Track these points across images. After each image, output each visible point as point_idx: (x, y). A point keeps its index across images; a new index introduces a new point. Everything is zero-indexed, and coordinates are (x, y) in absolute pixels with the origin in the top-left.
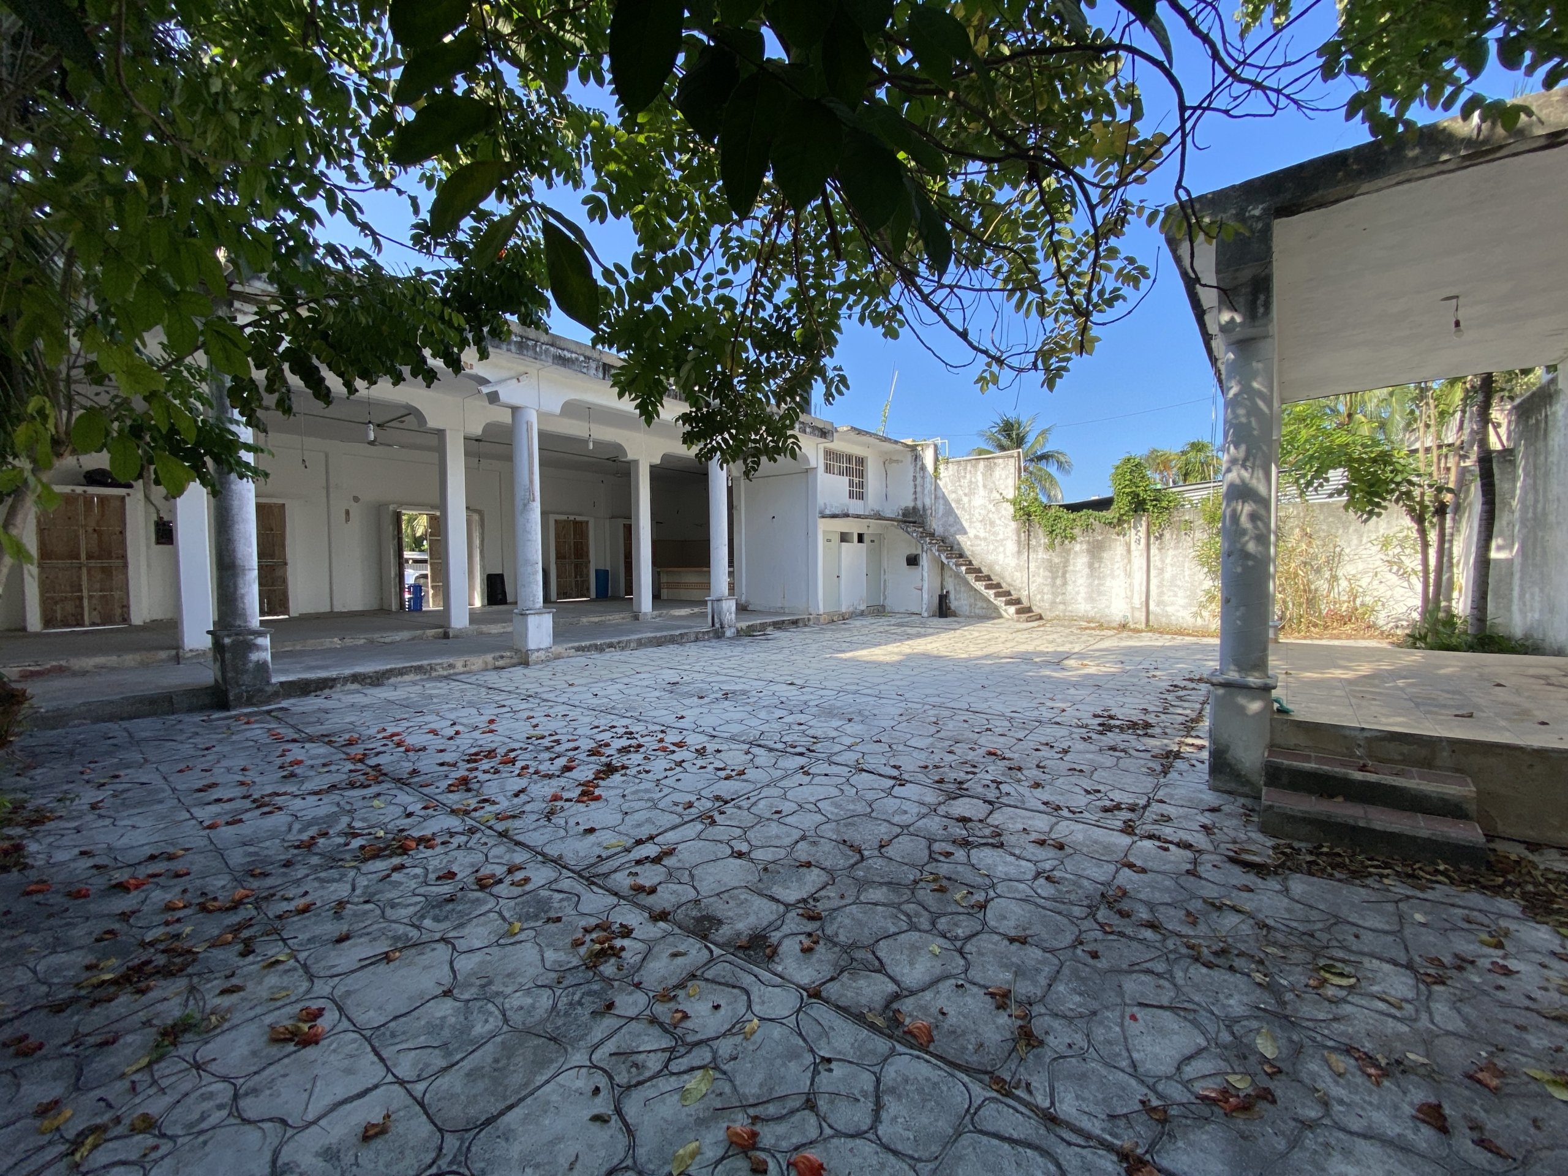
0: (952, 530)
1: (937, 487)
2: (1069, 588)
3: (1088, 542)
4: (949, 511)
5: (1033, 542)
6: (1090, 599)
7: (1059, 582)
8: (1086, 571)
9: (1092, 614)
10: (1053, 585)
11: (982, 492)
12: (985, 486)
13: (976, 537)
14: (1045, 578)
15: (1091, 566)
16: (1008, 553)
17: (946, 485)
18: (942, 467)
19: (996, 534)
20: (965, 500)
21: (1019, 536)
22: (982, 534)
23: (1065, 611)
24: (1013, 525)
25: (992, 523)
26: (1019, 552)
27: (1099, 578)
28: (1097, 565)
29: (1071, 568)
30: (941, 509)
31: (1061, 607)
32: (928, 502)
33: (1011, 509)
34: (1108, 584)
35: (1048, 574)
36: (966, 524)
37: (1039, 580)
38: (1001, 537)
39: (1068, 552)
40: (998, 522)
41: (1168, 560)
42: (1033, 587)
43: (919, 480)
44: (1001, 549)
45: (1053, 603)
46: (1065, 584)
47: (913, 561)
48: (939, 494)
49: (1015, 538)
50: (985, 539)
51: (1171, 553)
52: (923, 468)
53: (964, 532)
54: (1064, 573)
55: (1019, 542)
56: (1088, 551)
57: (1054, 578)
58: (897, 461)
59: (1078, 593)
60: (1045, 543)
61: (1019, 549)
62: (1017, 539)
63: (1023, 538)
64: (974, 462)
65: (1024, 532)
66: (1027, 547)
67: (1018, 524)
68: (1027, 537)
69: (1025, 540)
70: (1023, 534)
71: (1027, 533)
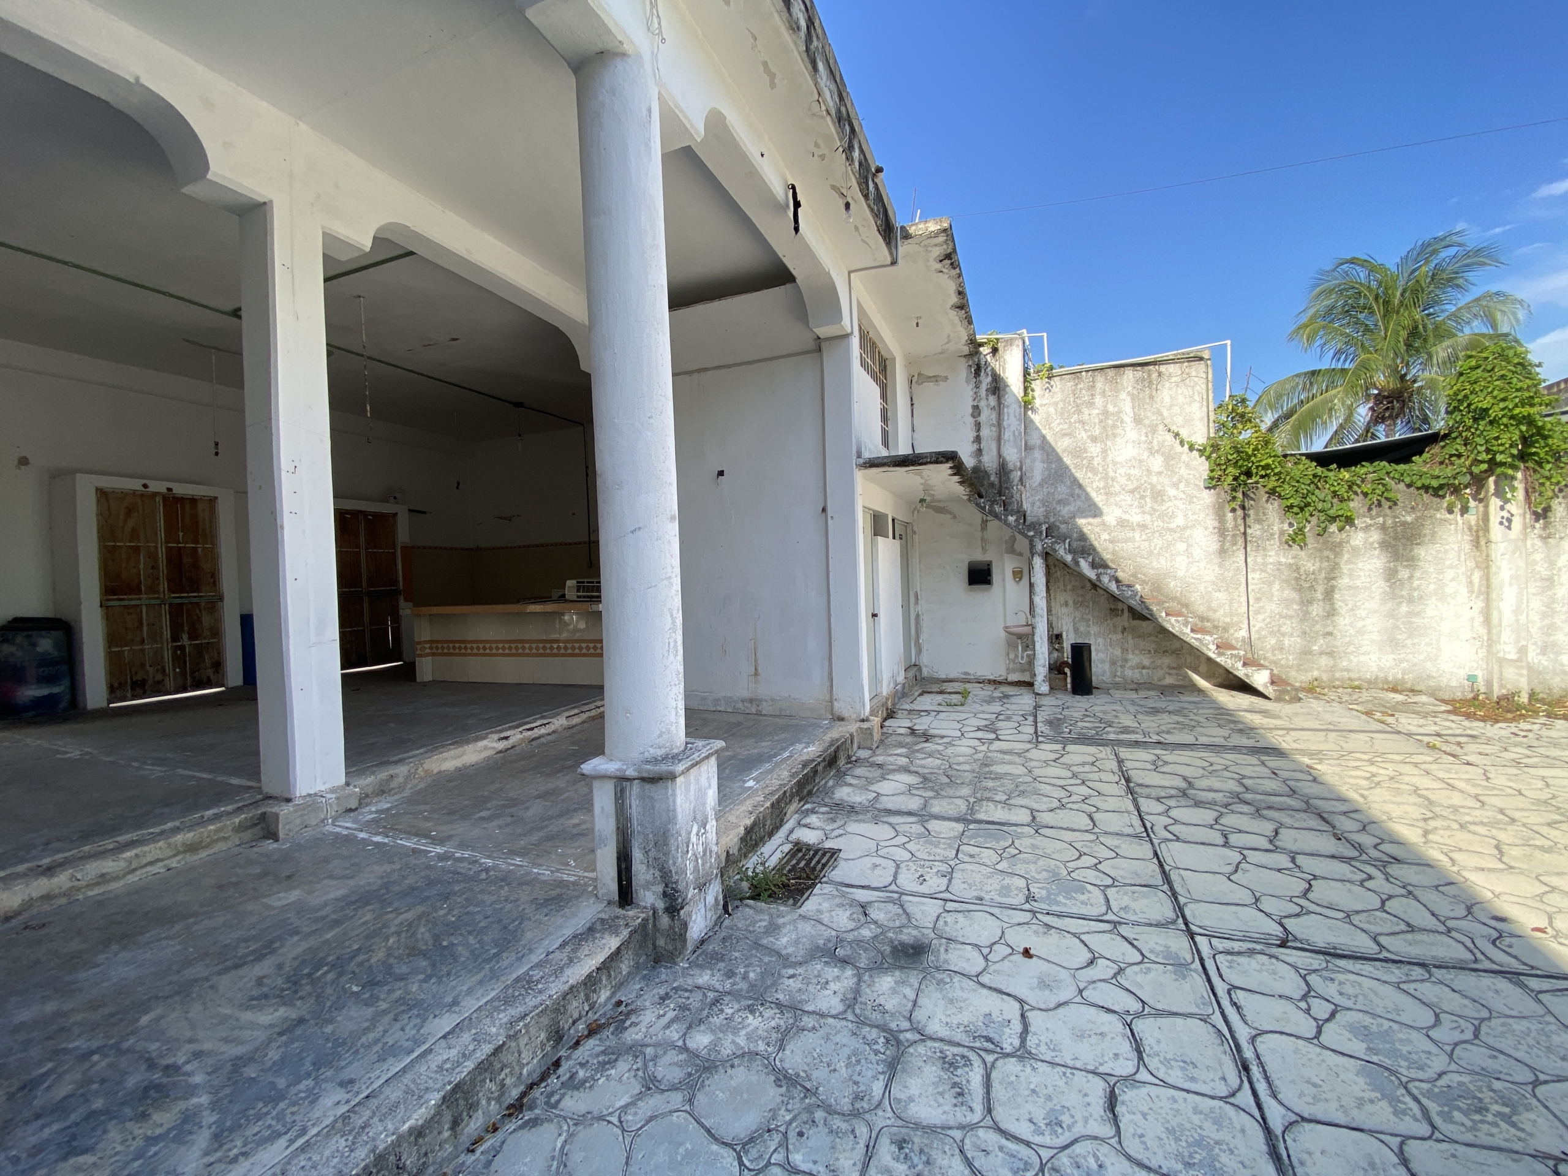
0: (1065, 511)
1: (1028, 424)
2: (1343, 621)
3: (1383, 528)
4: (1058, 472)
5: (1255, 530)
6: (1392, 642)
7: (1316, 610)
8: (1380, 586)
9: (1395, 673)
10: (1305, 617)
11: (1130, 433)
12: (1138, 421)
13: (1122, 523)
14: (1287, 603)
15: (1391, 575)
16: (1197, 553)
17: (1048, 421)
18: (1037, 386)
19: (1169, 516)
20: (1094, 449)
21: (1221, 519)
22: (1136, 518)
23: (1332, 669)
24: (1208, 498)
25: (1158, 495)
26: (1222, 552)
27: (1410, 600)
28: (1404, 574)
29: (1344, 581)
30: (1037, 470)
31: (1324, 661)
32: (1012, 455)
33: (1201, 467)
34: (1430, 612)
35: (1289, 593)
36: (1098, 498)
37: (1272, 607)
38: (1180, 521)
39: (1336, 548)
40: (1171, 492)
42: (1257, 624)
43: (987, 416)
44: (1181, 547)
45: (1306, 652)
46: (1331, 613)
47: (979, 576)
48: (1035, 440)
49: (1211, 523)
50: (1143, 527)
52: (997, 387)
53: (1095, 511)
54: (1329, 594)
55: (1222, 531)
56: (1384, 545)
57: (1306, 603)
58: (935, 379)
59: (1361, 632)
60: (1282, 533)
61: (1222, 546)
62: (1216, 524)
63: (1230, 524)
64: (1111, 373)
65: (1233, 510)
66: (1241, 541)
67: (1218, 494)
68: (1240, 521)
69: (1236, 526)
70: (1230, 515)
71: (1240, 512)
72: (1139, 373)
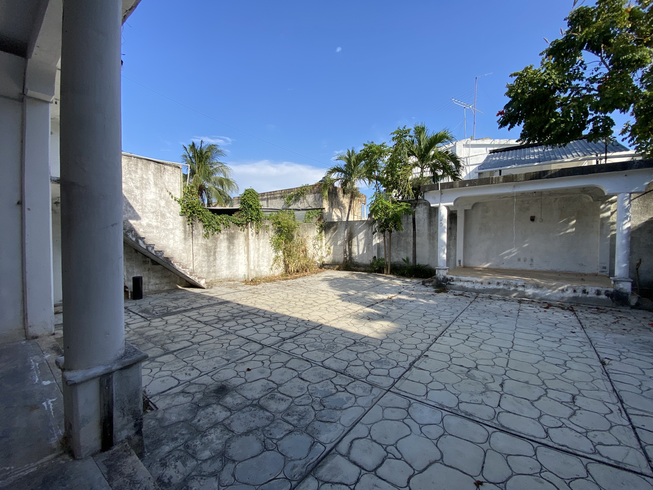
2: (218, 262)
3: (227, 234)
5: (195, 232)
6: (229, 267)
7: (212, 258)
8: (226, 251)
9: (229, 276)
10: (208, 261)
11: (153, 189)
12: (156, 184)
13: (149, 225)
14: (204, 256)
15: (229, 248)
16: (177, 239)
19: (167, 224)
20: (137, 192)
21: (185, 227)
22: (154, 224)
23: (215, 277)
24: (181, 219)
25: (163, 216)
26: (185, 239)
27: (233, 255)
28: (232, 247)
29: (218, 250)
31: (213, 274)
33: (179, 208)
34: (237, 258)
35: (205, 254)
36: (140, 213)
37: (199, 258)
38: (171, 226)
39: (216, 239)
40: (168, 215)
41: (261, 245)
42: (195, 264)
44: (171, 236)
45: (209, 272)
46: (215, 259)
49: (182, 228)
50: (157, 227)
51: (262, 241)
53: (137, 218)
54: (215, 253)
55: (185, 231)
56: (228, 239)
57: (209, 256)
59: (222, 265)
60: (203, 233)
61: (185, 237)
62: (183, 229)
63: (188, 229)
64: (145, 162)
65: (189, 224)
66: (191, 235)
67: (184, 218)
68: (191, 228)
69: (189, 230)
70: (188, 226)
71: (191, 225)
72: (157, 165)
